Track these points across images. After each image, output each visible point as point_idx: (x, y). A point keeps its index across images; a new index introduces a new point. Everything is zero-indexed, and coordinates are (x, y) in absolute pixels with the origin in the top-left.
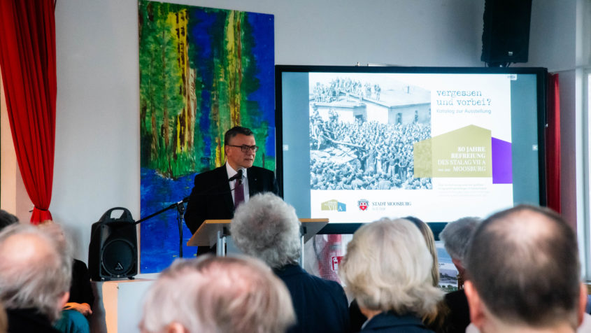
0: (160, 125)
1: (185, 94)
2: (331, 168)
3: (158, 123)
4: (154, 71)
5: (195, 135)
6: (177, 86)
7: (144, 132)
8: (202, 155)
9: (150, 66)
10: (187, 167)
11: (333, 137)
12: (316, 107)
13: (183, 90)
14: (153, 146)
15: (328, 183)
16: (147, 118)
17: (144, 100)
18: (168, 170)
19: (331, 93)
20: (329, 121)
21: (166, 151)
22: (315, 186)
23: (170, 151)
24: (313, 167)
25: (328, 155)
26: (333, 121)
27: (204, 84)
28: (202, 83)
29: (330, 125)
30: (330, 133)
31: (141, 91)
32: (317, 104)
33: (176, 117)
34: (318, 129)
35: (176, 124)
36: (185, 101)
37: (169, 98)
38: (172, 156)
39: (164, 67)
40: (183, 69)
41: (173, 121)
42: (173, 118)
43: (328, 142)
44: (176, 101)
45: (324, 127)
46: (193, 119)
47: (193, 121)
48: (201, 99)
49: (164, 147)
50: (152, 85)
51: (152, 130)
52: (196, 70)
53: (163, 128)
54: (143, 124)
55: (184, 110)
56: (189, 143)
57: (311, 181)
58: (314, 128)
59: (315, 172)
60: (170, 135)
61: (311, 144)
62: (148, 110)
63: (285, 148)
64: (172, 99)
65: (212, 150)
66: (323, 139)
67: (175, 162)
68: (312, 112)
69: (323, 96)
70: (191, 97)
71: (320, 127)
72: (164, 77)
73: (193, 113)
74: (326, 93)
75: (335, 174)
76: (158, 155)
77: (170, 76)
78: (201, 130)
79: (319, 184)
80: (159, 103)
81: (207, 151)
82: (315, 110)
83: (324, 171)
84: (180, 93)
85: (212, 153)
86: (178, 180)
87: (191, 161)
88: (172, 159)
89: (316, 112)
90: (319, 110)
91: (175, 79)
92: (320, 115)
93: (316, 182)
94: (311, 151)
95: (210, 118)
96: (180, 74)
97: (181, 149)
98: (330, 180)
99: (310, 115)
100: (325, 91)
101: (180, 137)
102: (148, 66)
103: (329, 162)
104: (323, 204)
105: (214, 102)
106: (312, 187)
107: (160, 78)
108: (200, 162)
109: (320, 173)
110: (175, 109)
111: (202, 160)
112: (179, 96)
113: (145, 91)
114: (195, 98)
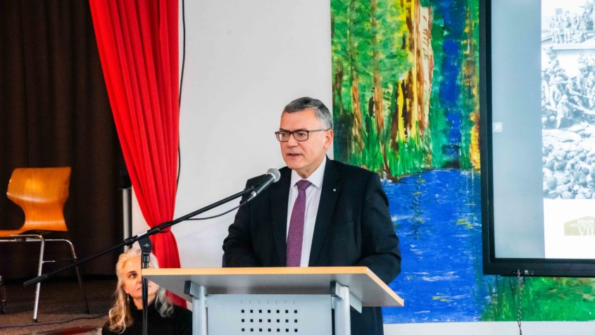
0: (368, 99)
1: (411, 48)
2: (583, 159)
3: (363, 96)
4: (355, 16)
5: (430, 110)
6: (398, 36)
7: (339, 111)
8: (444, 141)
9: (348, 10)
10: (417, 162)
11: (586, 104)
12: (554, 52)
13: (407, 42)
14: (355, 132)
15: (576, 187)
16: (343, 89)
17: (339, 62)
18: (382, 166)
19: (583, 26)
20: (579, 76)
21: (378, 138)
22: (551, 192)
23: (386, 138)
24: (548, 159)
25: (577, 137)
26: (586, 76)
27: (448, 30)
28: (444, 28)
29: (581, 83)
30: (581, 98)
31: (334, 48)
32: (556, 46)
33: (396, 84)
34: (558, 91)
35: (396, 95)
36: (412, 58)
37: (382, 56)
38: (389, 145)
39: (373, 9)
40: (409, 9)
41: (391, 91)
42: (391, 86)
43: (577, 114)
44: (395, 60)
45: (569, 86)
46: (427, 86)
47: (427, 89)
48: (441, 54)
49: (375, 132)
50: (353, 38)
51: (354, 106)
52: (433, 9)
53: (372, 103)
54: (337, 98)
55: (410, 73)
56: (420, 124)
57: (545, 183)
58: (549, 90)
59: (552, 168)
60: (385, 114)
61: (544, 119)
62: (345, 77)
63: (497, 127)
64: (387, 57)
65: (463, 133)
66: (566, 109)
67: (394, 154)
68: (546, 63)
69: (567, 31)
70: (422, 53)
71: (562, 87)
72: (374, 25)
73: (426, 77)
74: (574, 27)
75: (591, 170)
76: (363, 145)
77: (384, 21)
78: (442, 103)
79: (558, 189)
80: (365, 66)
81: (456, 135)
82: (552, 58)
83: (568, 166)
84: (404, 47)
85: (463, 138)
86: (400, 181)
87: (424, 151)
88: (390, 150)
89: (554, 62)
90: (560, 57)
91: (393, 26)
92: (561, 66)
93: (554, 186)
94: (545, 132)
95: (458, 82)
96: (403, 17)
97: (406, 133)
98: (581, 181)
99: (543, 68)
100: (572, 21)
101: (403, 116)
102: (345, 10)
103: (578, 148)
104: (567, 225)
105: (466, 56)
106: (546, 194)
107: (367, 26)
108: (440, 153)
109: (562, 168)
110: (393, 72)
111: (445, 149)
112: (403, 51)
113: (339, 48)
114: (431, 52)
